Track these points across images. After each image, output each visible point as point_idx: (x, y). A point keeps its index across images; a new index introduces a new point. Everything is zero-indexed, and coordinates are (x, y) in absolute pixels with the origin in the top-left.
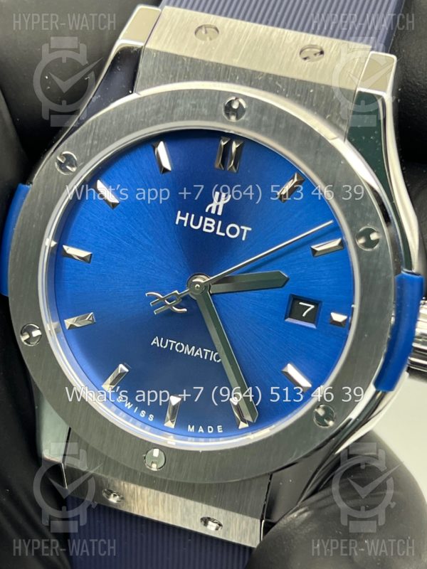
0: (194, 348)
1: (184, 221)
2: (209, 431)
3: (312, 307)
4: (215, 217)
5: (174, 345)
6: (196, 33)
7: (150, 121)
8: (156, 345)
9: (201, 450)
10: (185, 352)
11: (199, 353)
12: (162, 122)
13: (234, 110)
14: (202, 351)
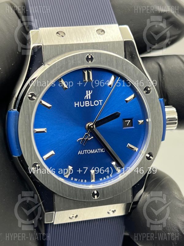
0: (94, 150)
1: (78, 105)
2: (108, 178)
3: (130, 121)
4: (89, 100)
5: (87, 151)
7: (60, 72)
8: (80, 154)
10: (91, 153)
11: (96, 151)
13: (90, 59)
14: (97, 150)
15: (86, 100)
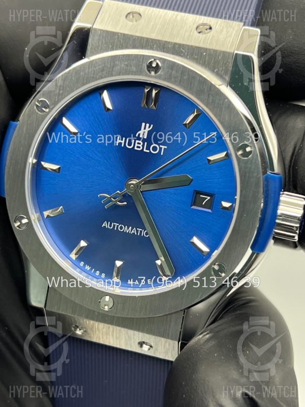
0: (130, 228)
3: (209, 198)
4: (143, 140)
5: (118, 226)
6: (126, 17)
7: (97, 77)
8: (105, 226)
9: (137, 295)
10: (125, 231)
11: (134, 231)
12: (106, 77)
13: (153, 67)
14: (136, 229)
15: (139, 138)
